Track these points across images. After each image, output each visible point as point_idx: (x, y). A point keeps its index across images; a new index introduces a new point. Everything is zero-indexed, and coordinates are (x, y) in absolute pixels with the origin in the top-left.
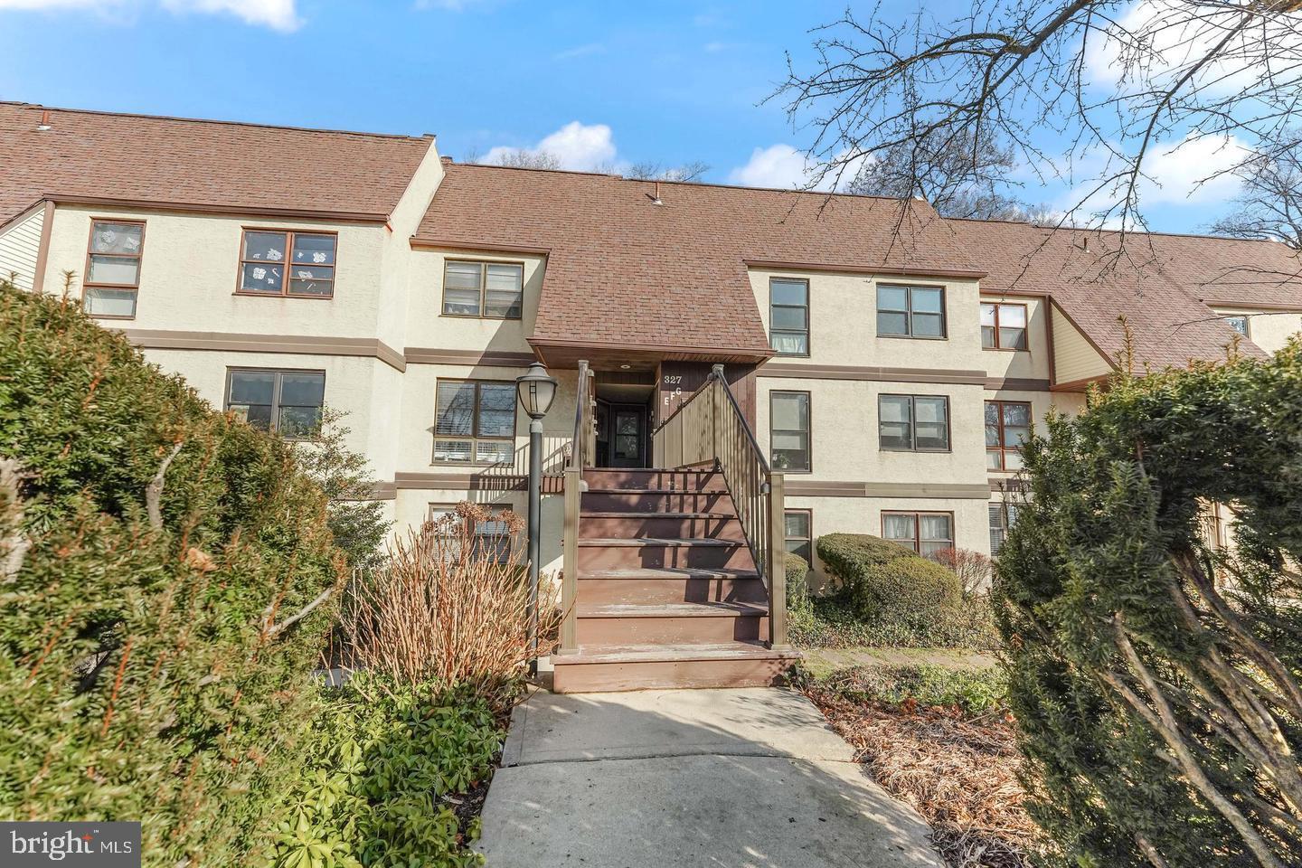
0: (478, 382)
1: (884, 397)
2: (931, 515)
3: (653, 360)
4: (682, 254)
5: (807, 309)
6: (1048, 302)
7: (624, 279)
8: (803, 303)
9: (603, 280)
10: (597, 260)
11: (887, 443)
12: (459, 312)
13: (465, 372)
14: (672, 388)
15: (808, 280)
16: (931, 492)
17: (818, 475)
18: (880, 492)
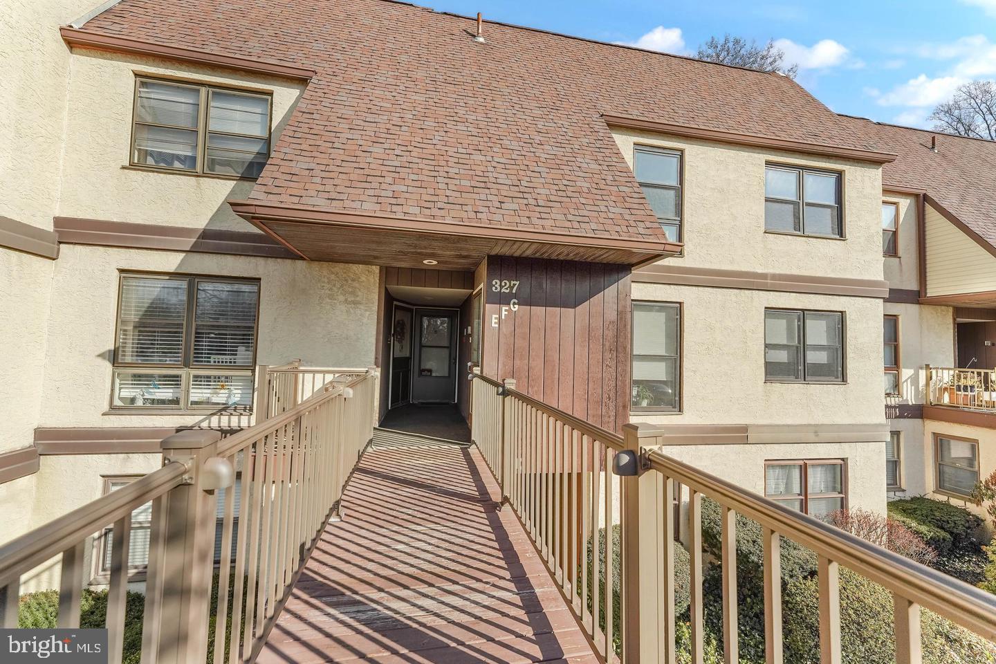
0: (193, 279)
1: (771, 311)
2: (820, 463)
3: (474, 254)
4: (515, 100)
5: (680, 191)
6: (922, 201)
7: (430, 123)
8: (674, 182)
9: (396, 121)
10: (389, 95)
11: (773, 371)
12: (165, 164)
13: (171, 262)
14: (503, 299)
15: (682, 151)
16: (824, 435)
17: (690, 417)
18: (767, 436)
